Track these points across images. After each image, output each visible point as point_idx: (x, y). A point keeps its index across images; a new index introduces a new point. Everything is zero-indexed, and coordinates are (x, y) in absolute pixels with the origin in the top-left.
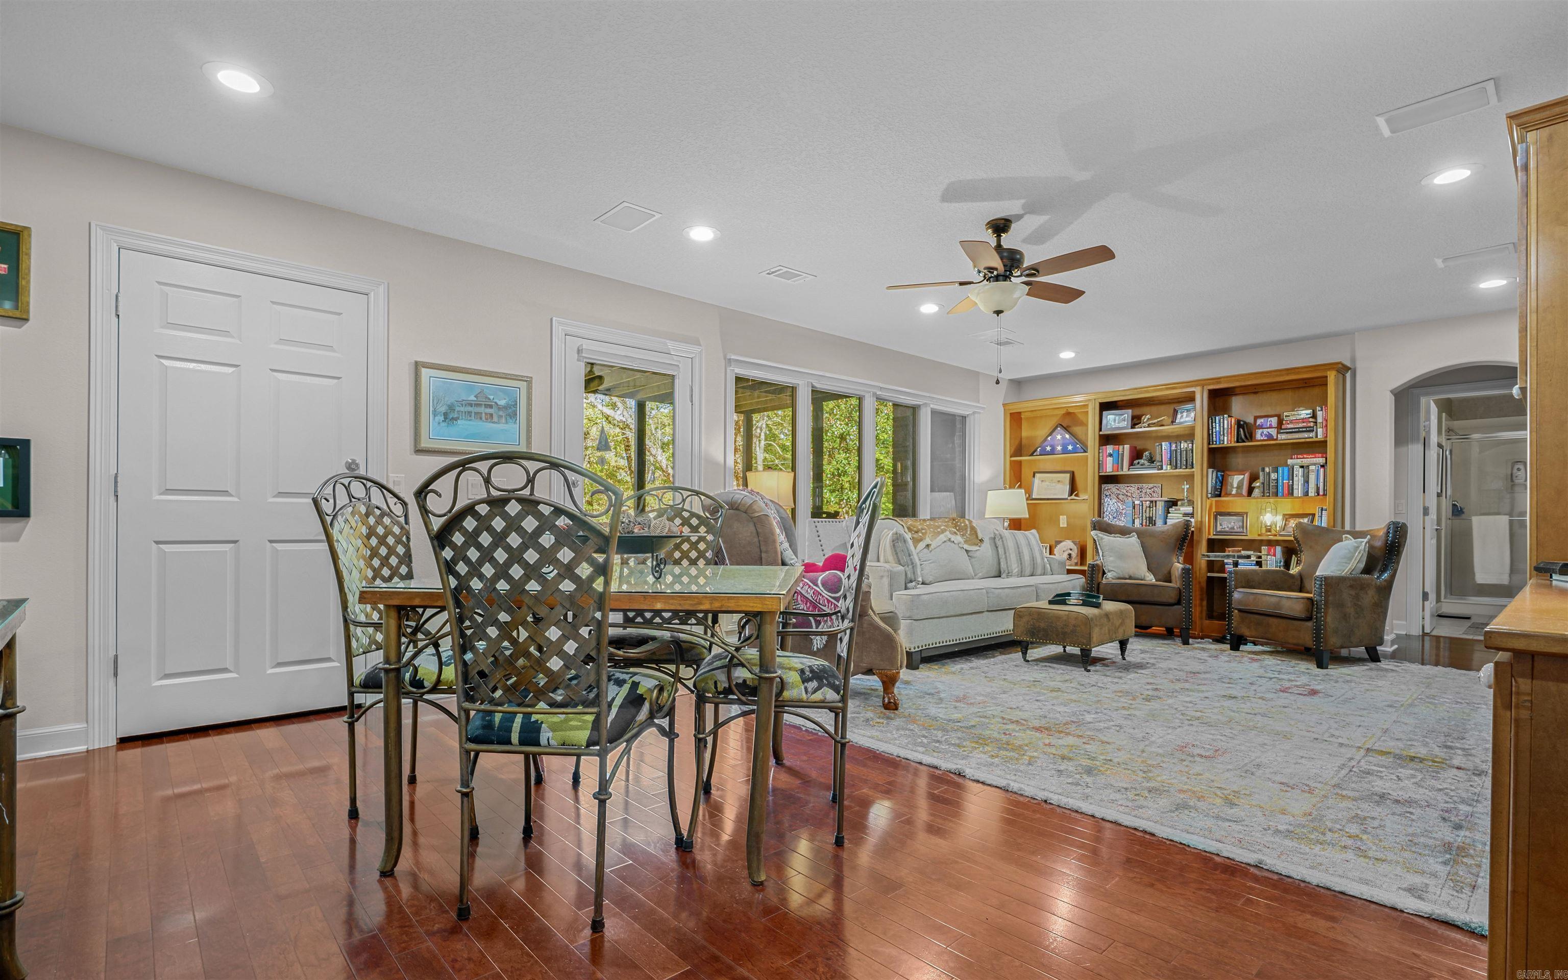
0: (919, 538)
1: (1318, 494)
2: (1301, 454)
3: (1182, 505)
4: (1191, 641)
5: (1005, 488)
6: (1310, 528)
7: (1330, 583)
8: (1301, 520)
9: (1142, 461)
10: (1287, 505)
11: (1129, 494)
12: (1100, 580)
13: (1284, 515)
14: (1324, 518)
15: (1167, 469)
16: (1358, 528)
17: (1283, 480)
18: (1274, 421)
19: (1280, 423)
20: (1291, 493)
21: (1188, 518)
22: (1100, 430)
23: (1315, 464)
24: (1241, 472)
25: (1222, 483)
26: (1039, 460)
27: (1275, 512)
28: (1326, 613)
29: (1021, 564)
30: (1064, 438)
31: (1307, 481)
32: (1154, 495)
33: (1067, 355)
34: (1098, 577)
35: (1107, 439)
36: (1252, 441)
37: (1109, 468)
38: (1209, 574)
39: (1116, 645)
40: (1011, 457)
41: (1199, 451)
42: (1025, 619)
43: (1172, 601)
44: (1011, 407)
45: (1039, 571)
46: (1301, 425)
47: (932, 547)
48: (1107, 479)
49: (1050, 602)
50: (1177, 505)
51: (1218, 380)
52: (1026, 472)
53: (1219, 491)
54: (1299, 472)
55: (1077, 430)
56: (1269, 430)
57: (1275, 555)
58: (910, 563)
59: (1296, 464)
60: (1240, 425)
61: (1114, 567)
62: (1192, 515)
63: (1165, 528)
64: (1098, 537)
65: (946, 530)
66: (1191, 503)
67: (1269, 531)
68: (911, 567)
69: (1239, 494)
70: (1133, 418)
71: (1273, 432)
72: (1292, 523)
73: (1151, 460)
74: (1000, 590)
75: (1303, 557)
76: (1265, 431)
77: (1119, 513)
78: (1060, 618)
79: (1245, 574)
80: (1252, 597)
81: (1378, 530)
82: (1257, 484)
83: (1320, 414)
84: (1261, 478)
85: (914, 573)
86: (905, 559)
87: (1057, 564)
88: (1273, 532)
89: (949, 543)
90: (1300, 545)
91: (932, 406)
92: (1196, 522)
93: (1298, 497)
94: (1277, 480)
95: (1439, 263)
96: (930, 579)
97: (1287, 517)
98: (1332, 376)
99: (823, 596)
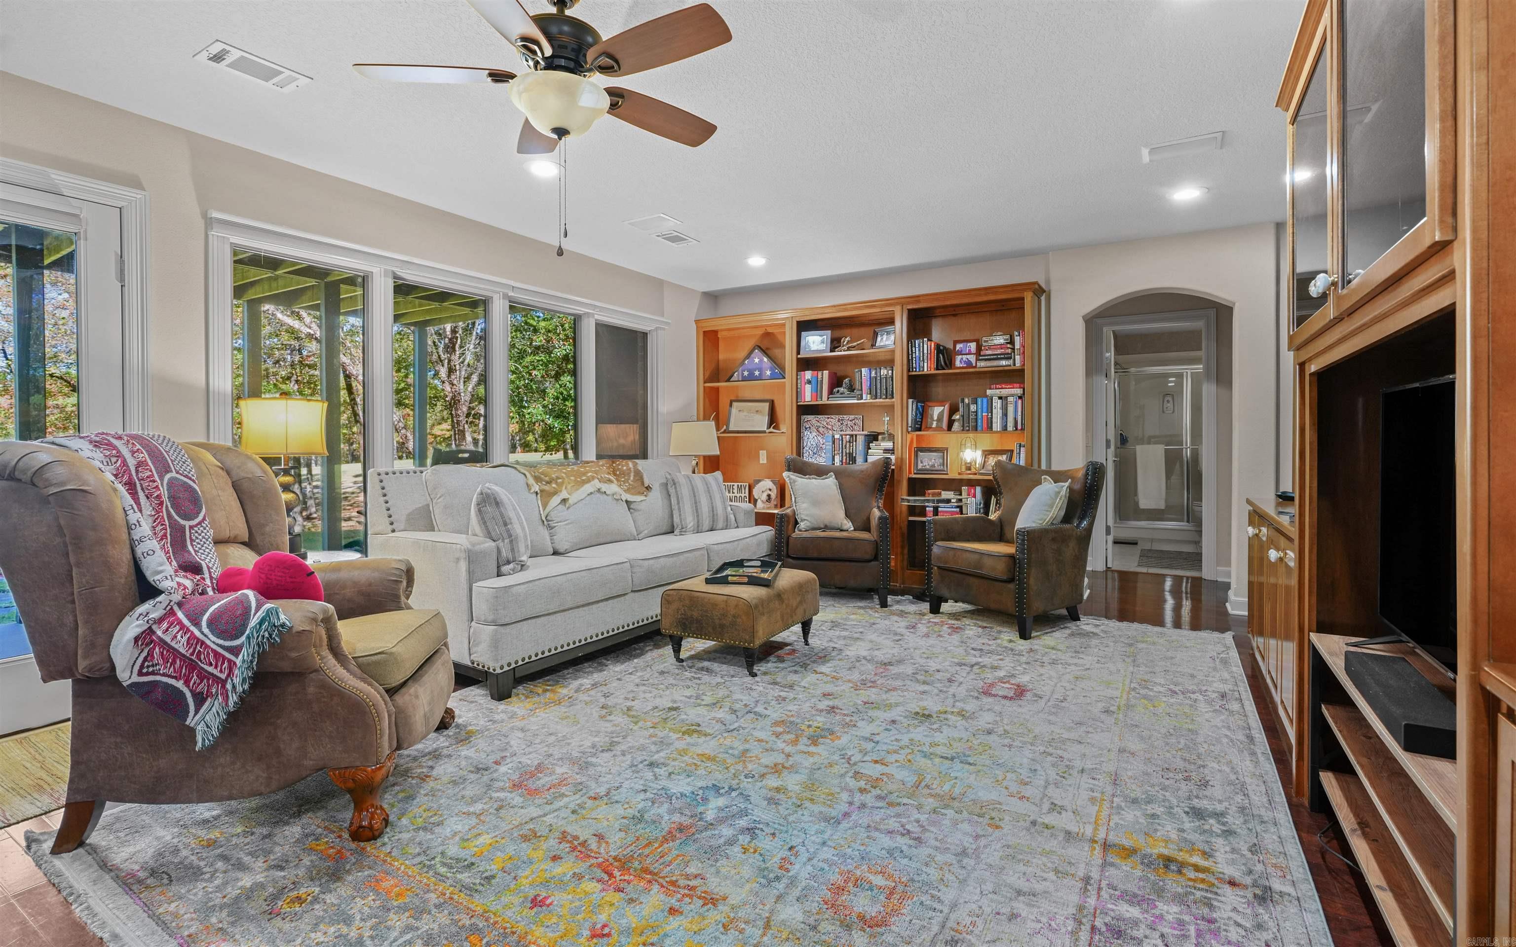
0: (552, 490)
1: (1017, 429)
2: (1000, 384)
3: (883, 439)
4: (890, 599)
5: (698, 420)
6: (1010, 467)
7: (1031, 537)
8: (1000, 458)
9: (841, 389)
10: (988, 441)
11: (830, 427)
12: (789, 532)
13: (984, 451)
14: (1023, 455)
15: (867, 399)
16: (1055, 467)
17: (982, 412)
18: (973, 346)
19: (979, 348)
20: (990, 427)
21: (888, 455)
22: (798, 353)
23: (1012, 395)
24: (941, 403)
25: (922, 415)
26: (737, 387)
27: (975, 447)
28: (1029, 575)
29: (698, 516)
30: (761, 361)
31: (1005, 415)
32: (856, 427)
33: (757, 261)
34: (787, 529)
35: (806, 364)
36: (951, 368)
37: (808, 397)
38: (911, 518)
39: (797, 628)
40: (705, 382)
41: (899, 377)
42: (675, 606)
43: (868, 557)
44: (704, 324)
45: (720, 524)
46: (999, 352)
47: (571, 502)
48: (805, 410)
49: (708, 581)
50: (877, 440)
51: (916, 298)
52: (724, 401)
53: (920, 423)
54: (997, 404)
55: (776, 352)
56: (968, 356)
57: (974, 496)
58: (505, 535)
59: (995, 395)
60: (940, 350)
61: (807, 515)
62: (892, 451)
63: (865, 466)
64: (790, 479)
65: (593, 478)
66: (891, 437)
67: (970, 469)
68: (507, 541)
69: (939, 428)
70: (832, 341)
71: (972, 358)
72: (992, 461)
73: (851, 389)
74: (651, 562)
75: (1002, 501)
76: (964, 357)
77: (818, 449)
78: (716, 605)
79: (944, 524)
80: (951, 553)
81: (1077, 470)
82: (957, 417)
83: (1018, 340)
84: (961, 409)
85: (513, 550)
86: (497, 530)
87: (742, 514)
88: (973, 470)
89: (598, 495)
90: (999, 486)
91: (596, 317)
92: (896, 459)
93: (997, 432)
94: (976, 412)
95: (1145, 152)
96: (566, 547)
97: (987, 453)
98: (1028, 297)
99: (207, 646)
